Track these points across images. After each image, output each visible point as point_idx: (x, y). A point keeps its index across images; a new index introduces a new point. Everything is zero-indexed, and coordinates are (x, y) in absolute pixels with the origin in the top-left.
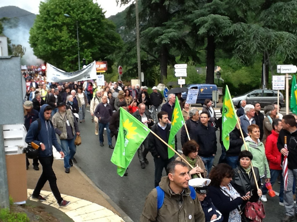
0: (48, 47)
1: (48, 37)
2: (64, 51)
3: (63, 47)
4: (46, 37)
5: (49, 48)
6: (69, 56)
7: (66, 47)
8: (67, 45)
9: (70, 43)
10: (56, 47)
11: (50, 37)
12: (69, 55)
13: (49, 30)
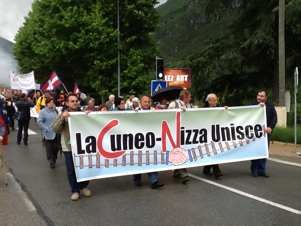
0: (61, 43)
1: (63, 22)
2: (92, 50)
3: (92, 42)
4: (58, 23)
5: (62, 45)
6: (102, 61)
7: (97, 43)
8: (99, 39)
9: (106, 35)
10: (78, 43)
11: (66, 23)
12: (101, 58)
13: (65, 10)
